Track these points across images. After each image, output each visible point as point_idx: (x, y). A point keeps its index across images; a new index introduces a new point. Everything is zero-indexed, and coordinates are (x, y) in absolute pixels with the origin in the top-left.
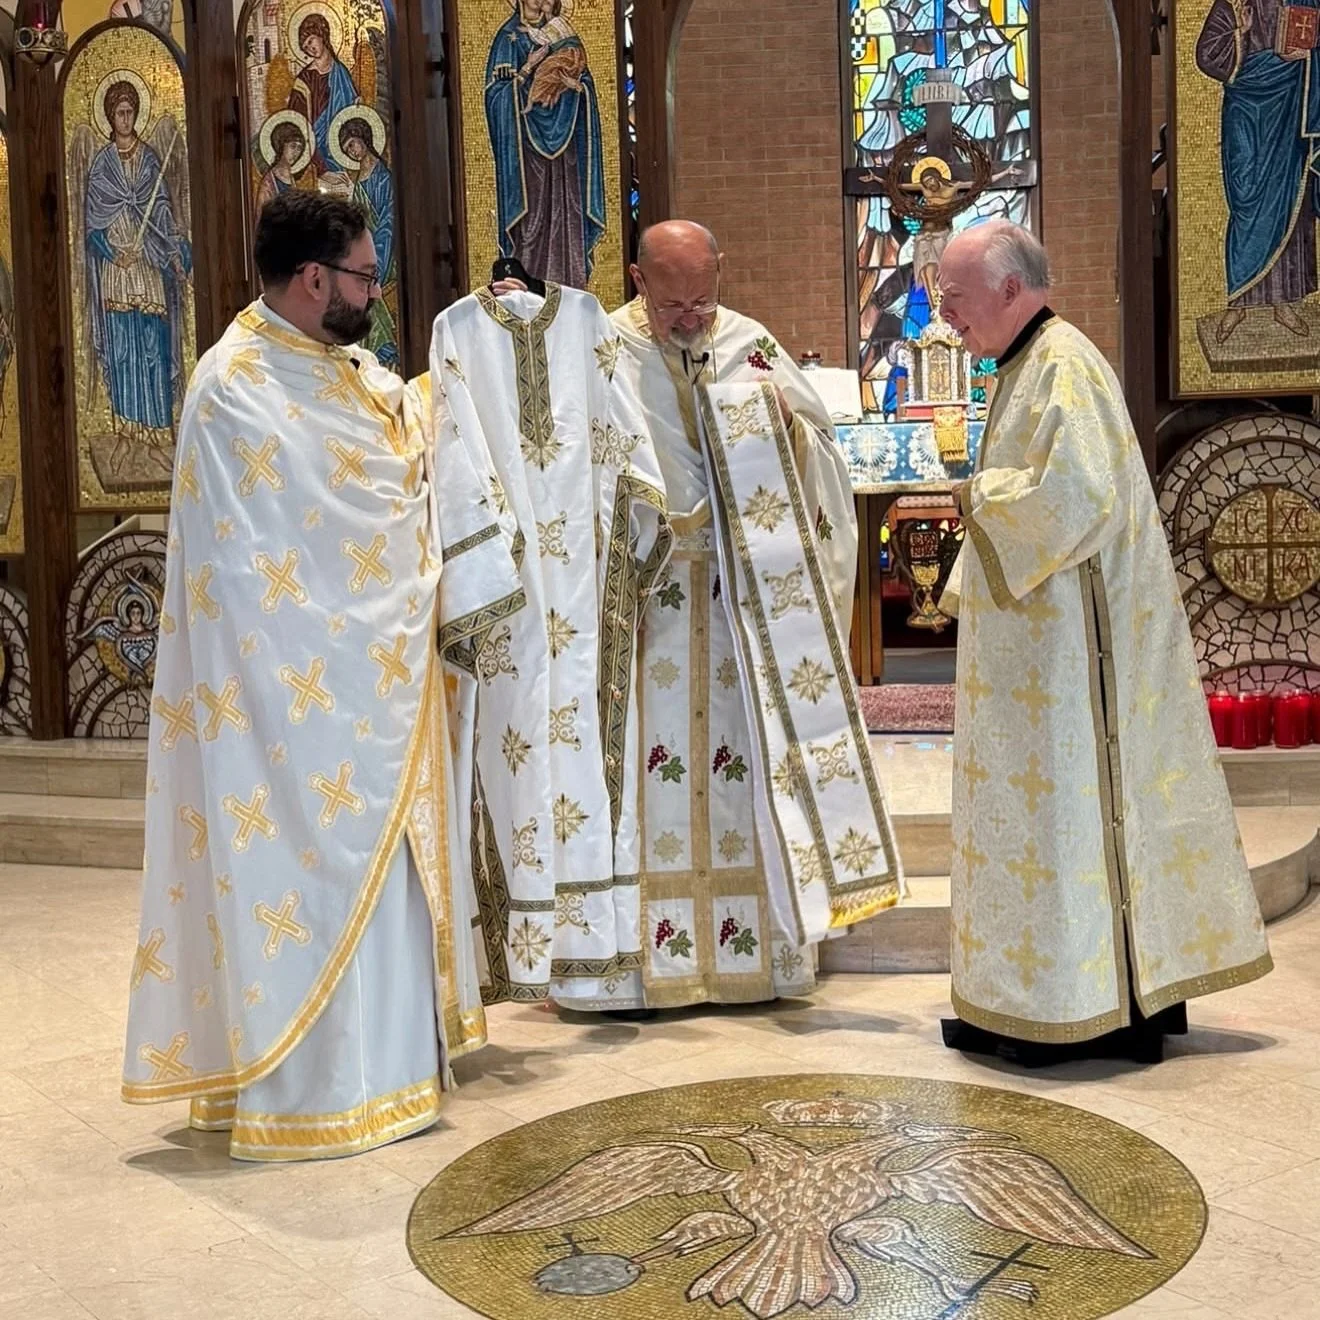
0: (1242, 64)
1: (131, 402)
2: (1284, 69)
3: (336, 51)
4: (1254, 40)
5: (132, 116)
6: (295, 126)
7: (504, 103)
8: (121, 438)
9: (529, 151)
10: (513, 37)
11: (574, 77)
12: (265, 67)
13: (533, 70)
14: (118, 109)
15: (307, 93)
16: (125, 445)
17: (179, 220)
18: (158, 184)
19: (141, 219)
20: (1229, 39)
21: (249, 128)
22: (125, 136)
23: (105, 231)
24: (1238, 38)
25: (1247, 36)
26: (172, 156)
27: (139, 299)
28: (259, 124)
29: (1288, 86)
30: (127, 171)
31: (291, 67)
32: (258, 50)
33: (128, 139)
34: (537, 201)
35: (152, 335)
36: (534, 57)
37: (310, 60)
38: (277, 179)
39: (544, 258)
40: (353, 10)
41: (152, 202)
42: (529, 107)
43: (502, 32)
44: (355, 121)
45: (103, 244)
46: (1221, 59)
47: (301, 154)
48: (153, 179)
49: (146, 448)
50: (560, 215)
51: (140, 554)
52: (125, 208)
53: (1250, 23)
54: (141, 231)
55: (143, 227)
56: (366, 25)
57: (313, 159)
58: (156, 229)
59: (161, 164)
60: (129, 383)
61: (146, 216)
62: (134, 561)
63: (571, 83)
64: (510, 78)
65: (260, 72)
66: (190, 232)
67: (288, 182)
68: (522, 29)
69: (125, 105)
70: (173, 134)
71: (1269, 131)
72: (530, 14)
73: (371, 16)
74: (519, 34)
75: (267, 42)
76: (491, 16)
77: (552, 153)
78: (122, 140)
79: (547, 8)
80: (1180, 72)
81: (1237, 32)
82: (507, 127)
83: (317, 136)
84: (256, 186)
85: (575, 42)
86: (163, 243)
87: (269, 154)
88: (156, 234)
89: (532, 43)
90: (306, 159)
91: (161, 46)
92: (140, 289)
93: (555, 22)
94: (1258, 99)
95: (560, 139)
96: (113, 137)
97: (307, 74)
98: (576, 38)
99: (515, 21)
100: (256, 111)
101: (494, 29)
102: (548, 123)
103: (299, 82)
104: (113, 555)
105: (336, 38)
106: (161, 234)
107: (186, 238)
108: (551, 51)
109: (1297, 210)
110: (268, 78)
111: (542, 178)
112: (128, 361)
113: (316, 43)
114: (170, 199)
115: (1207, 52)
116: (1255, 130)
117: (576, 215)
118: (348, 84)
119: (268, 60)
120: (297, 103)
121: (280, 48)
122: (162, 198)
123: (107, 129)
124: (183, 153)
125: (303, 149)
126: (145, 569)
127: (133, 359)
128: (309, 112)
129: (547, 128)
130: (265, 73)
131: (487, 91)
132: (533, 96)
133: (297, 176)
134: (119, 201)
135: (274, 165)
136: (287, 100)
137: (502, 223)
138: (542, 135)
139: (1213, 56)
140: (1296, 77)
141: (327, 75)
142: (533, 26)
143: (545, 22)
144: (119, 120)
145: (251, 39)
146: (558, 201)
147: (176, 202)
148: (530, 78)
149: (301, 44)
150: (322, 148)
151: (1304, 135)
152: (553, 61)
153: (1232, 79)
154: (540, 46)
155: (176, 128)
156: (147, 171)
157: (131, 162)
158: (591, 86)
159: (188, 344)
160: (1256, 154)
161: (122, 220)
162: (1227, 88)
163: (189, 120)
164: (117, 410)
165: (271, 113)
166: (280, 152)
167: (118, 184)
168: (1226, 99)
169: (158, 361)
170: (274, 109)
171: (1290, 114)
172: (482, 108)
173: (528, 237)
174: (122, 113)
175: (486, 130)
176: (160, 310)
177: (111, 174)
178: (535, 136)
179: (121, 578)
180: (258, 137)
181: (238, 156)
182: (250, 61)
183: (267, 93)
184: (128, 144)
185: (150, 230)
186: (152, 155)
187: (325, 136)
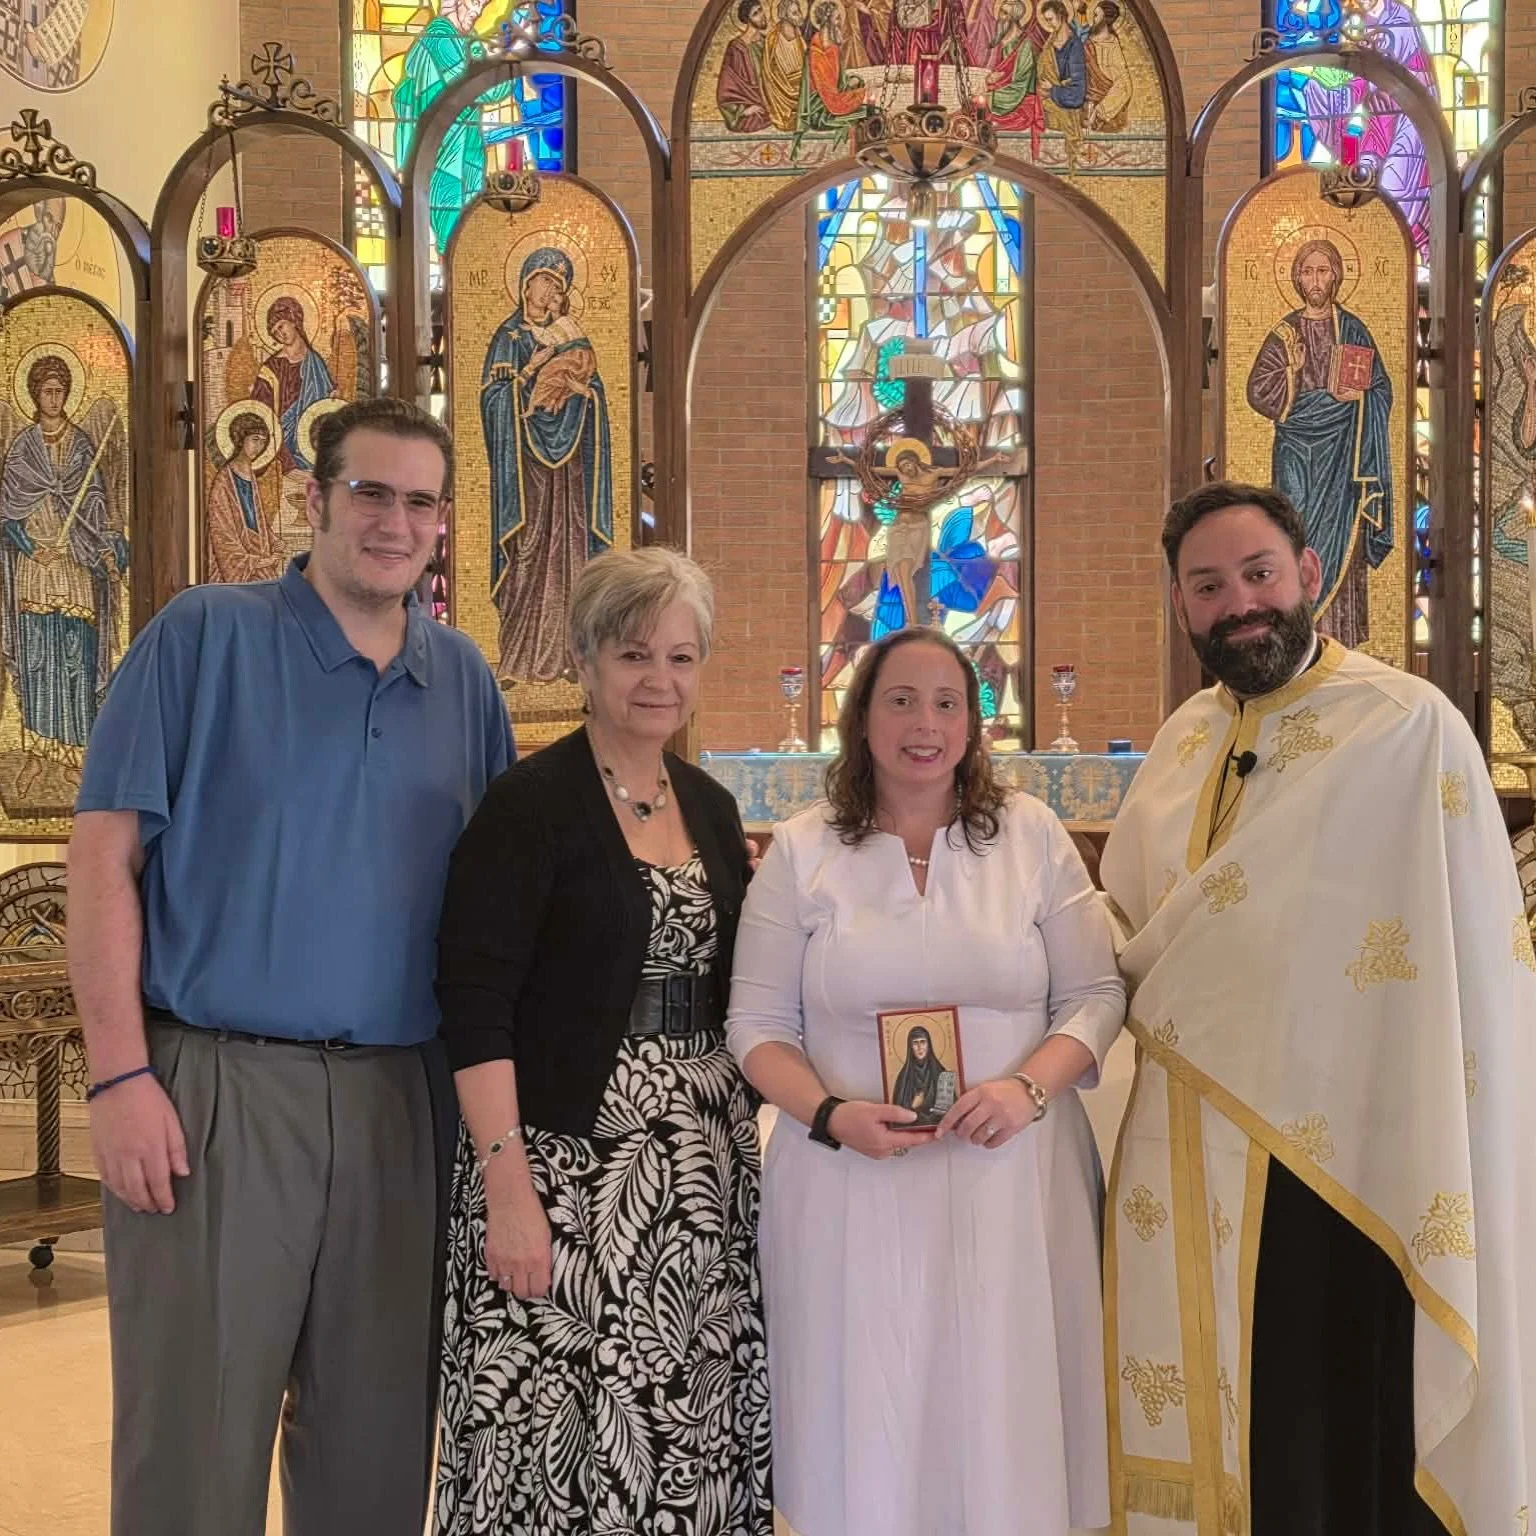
0: (1294, 402)
1: (45, 716)
2: (1335, 411)
3: (310, 340)
4: (1307, 379)
5: (62, 395)
6: (257, 417)
7: (502, 405)
8: (31, 756)
9: (529, 459)
10: (515, 335)
11: (582, 381)
12: (226, 352)
13: (537, 370)
14: (46, 386)
15: (275, 383)
16: (35, 763)
17: (114, 513)
18: (90, 473)
19: (68, 511)
20: (1280, 377)
21: (204, 419)
22: (51, 417)
23: (22, 522)
24: (1290, 377)
25: (1299, 374)
26: (109, 443)
27: (60, 601)
28: (217, 412)
29: (1341, 427)
30: (52, 456)
31: (257, 353)
32: (218, 333)
33: (57, 420)
34: (535, 512)
35: (75, 640)
36: (537, 358)
37: (279, 347)
38: (235, 476)
39: (542, 574)
40: (331, 296)
41: (82, 492)
42: (531, 412)
43: (502, 329)
45: (19, 535)
46: (1273, 396)
47: (265, 449)
48: (84, 467)
49: (62, 769)
50: (561, 529)
51: (47, 889)
52: (49, 497)
53: (1302, 361)
54: (67, 524)
55: (70, 519)
56: (346, 312)
57: (279, 455)
58: (86, 523)
59: (95, 451)
60: (45, 695)
61: (74, 508)
62: (42, 897)
63: (579, 388)
64: (509, 379)
65: (220, 356)
66: (126, 528)
67: (248, 478)
68: (525, 328)
69: (54, 383)
70: (111, 419)
71: (1321, 473)
72: (535, 312)
73: (354, 304)
74: (521, 332)
75: (229, 325)
76: (491, 312)
77: (555, 462)
78: (48, 421)
79: (553, 306)
80: (1229, 407)
81: (1289, 370)
82: (505, 432)
83: (284, 430)
84: (209, 481)
85: (585, 344)
86: (94, 539)
87: (227, 448)
88: (85, 528)
89: (536, 342)
90: (270, 453)
91: (101, 319)
92: (62, 588)
93: (561, 321)
94: (1309, 439)
95: (565, 447)
96: (37, 418)
97: (274, 362)
98: (586, 340)
99: (518, 318)
100: (213, 400)
101: (493, 327)
102: (551, 429)
103: (264, 369)
104: (14, 890)
105: (310, 325)
106: (91, 528)
107: (122, 533)
108: (557, 352)
109: (1348, 556)
110: (229, 363)
111: (542, 489)
112: (44, 669)
113: (287, 329)
114: (104, 490)
115: (1258, 389)
116: (1306, 471)
117: (578, 529)
118: (324, 375)
119: (229, 344)
120: (262, 393)
121: (244, 332)
122: (95, 489)
123: (31, 408)
124: (123, 441)
125: (267, 443)
126: (56, 906)
127: (51, 668)
128: (277, 402)
129: (550, 435)
130: (226, 358)
131: (484, 392)
132: (535, 399)
133: (259, 473)
134: (42, 489)
135: (231, 459)
136: (251, 388)
137: (496, 535)
138: (544, 442)
139: (1264, 394)
140: (1350, 417)
141: (299, 364)
142: (538, 324)
143: (551, 320)
144: (46, 400)
145: (210, 319)
146: (560, 513)
147: (111, 494)
148: (533, 380)
149: (269, 329)
150: (290, 444)
151: (1356, 478)
152: (560, 362)
153: (1283, 418)
154: (544, 347)
155: (114, 412)
156: (78, 456)
157: (59, 447)
158: (601, 391)
160: (1307, 496)
161: (43, 510)
162: (1278, 428)
163: (133, 404)
164: (28, 724)
165: (232, 402)
166: (239, 446)
167: (39, 469)
168: (1278, 440)
169: (81, 672)
170: (234, 397)
171: (1342, 454)
172: (477, 411)
173: (525, 550)
174: (50, 391)
175: (481, 433)
176: (86, 613)
177: (31, 458)
178: (536, 442)
179: (23, 916)
180: (214, 427)
181: (188, 446)
182: (209, 344)
183: (228, 380)
184: (56, 426)
185: (79, 523)
186: (84, 440)
187: (294, 430)
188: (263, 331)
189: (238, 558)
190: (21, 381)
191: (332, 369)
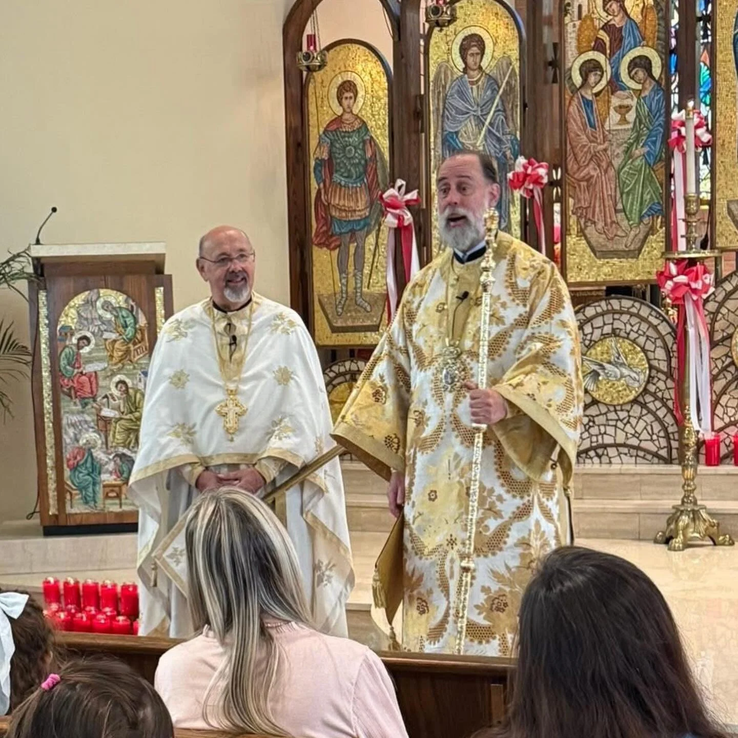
3: (629, 11)
5: (479, 56)
6: (597, 61)
12: (578, 23)
14: (470, 52)
15: (607, 39)
17: (511, 124)
18: (496, 101)
19: (483, 124)
21: (564, 64)
22: (474, 70)
23: (457, 133)
26: (508, 83)
28: (572, 60)
30: (474, 93)
31: (596, 23)
32: (573, 12)
33: (476, 72)
37: (610, 17)
38: (583, 97)
41: (492, 113)
44: (640, 57)
45: (454, 140)
47: (600, 80)
48: (492, 99)
52: (472, 118)
54: (483, 133)
55: (484, 129)
57: (609, 83)
58: (494, 131)
59: (499, 88)
61: (487, 123)
65: (574, 26)
66: (518, 133)
67: (590, 98)
69: (475, 50)
70: (508, 68)
75: (580, 7)
78: (471, 73)
83: (612, 68)
86: (499, 140)
87: (577, 79)
88: (495, 135)
90: (604, 82)
91: (503, 9)
96: (465, 71)
97: (607, 27)
100: (570, 53)
103: (602, 32)
105: (629, 3)
106: (497, 134)
107: (515, 136)
110: (579, 30)
113: (615, 6)
114: (505, 111)
118: (637, 33)
119: (580, 18)
120: (599, 46)
121: (589, 11)
122: (499, 110)
123: (461, 65)
124: (516, 81)
125: (602, 76)
128: (608, 51)
130: (577, 27)
131: (735, 35)
133: (597, 95)
134: (468, 113)
135: (580, 87)
136: (593, 44)
141: (622, 27)
144: (470, 60)
145: (568, 4)
147: (509, 113)
149: (604, 7)
150: (616, 76)
155: (511, 64)
156: (489, 92)
157: (478, 87)
159: (514, 205)
161: (469, 125)
163: (521, 59)
165: (580, 53)
166: (585, 79)
167: (467, 101)
170: (582, 50)
172: (731, 46)
174: (472, 55)
175: (732, 60)
177: (462, 94)
180: (570, 69)
181: (555, 81)
182: (567, 19)
183: (578, 40)
184: (476, 75)
185: (489, 131)
186: (493, 82)
187: (618, 69)
188: (600, 9)
189: (584, 146)
190: (456, 49)
191: (642, 29)
